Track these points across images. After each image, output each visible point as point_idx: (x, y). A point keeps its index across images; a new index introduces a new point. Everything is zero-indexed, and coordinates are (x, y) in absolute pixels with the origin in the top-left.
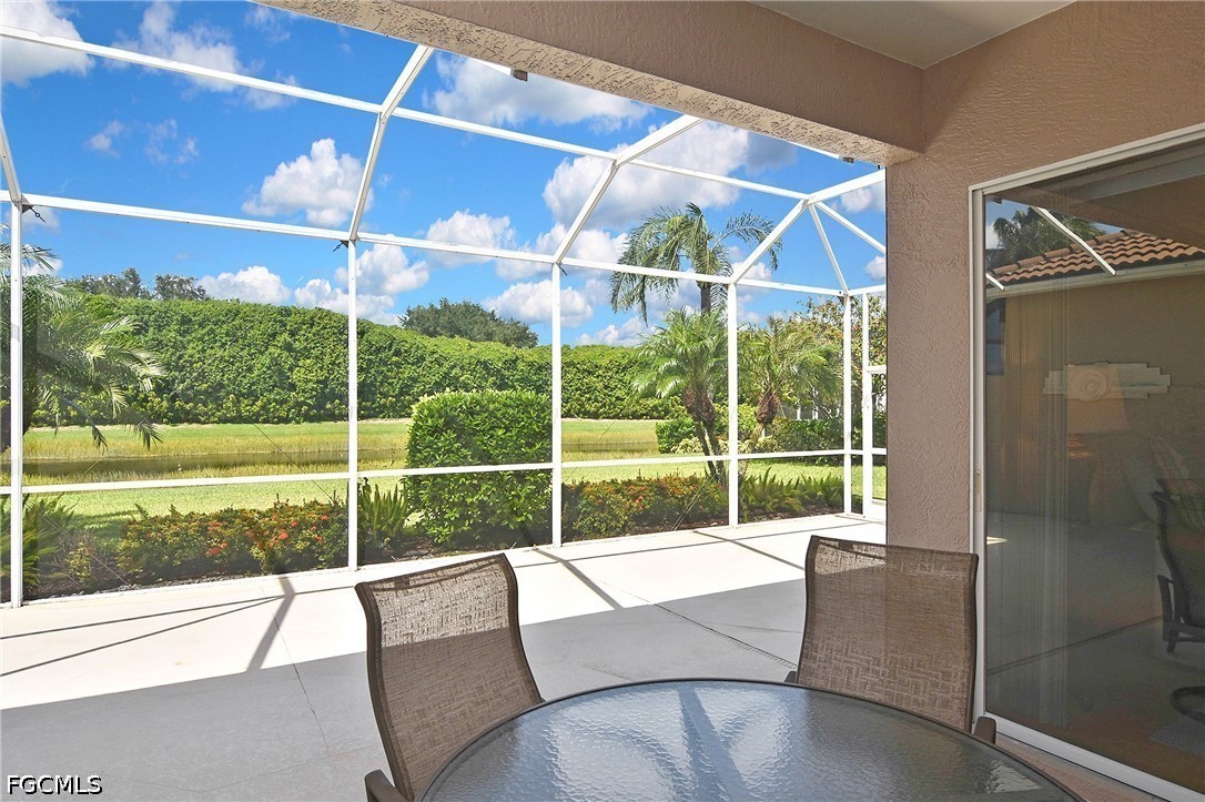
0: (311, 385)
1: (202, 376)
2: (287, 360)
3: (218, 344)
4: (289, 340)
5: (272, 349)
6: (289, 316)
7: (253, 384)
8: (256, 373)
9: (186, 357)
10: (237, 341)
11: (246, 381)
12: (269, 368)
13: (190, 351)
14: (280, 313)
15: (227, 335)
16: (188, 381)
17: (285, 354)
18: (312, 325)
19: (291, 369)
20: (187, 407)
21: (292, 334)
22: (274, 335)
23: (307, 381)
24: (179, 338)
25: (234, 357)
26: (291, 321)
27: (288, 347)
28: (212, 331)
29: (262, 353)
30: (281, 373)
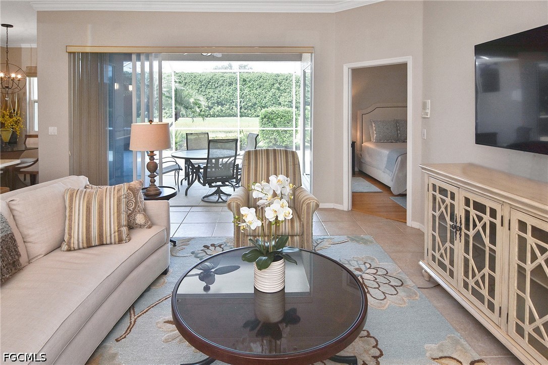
0: (286, 103)
1: (250, 100)
2: (278, 93)
3: (255, 88)
4: (278, 86)
5: (272, 90)
6: (279, 77)
7: (266, 103)
8: (267, 99)
9: (244, 94)
10: (260, 87)
11: (264, 102)
12: (272, 97)
13: (246, 91)
14: (275, 76)
15: (258, 85)
16: (245, 102)
17: (277, 91)
18: (287, 80)
19: (279, 97)
20: (245, 111)
21: (280, 84)
22: (273, 84)
23: (285, 102)
24: (242, 87)
25: (260, 93)
26: (279, 79)
27: (278, 89)
28: (253, 84)
29: (269, 91)
30: (276, 98)
